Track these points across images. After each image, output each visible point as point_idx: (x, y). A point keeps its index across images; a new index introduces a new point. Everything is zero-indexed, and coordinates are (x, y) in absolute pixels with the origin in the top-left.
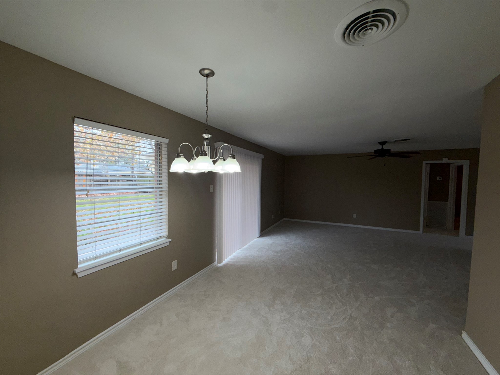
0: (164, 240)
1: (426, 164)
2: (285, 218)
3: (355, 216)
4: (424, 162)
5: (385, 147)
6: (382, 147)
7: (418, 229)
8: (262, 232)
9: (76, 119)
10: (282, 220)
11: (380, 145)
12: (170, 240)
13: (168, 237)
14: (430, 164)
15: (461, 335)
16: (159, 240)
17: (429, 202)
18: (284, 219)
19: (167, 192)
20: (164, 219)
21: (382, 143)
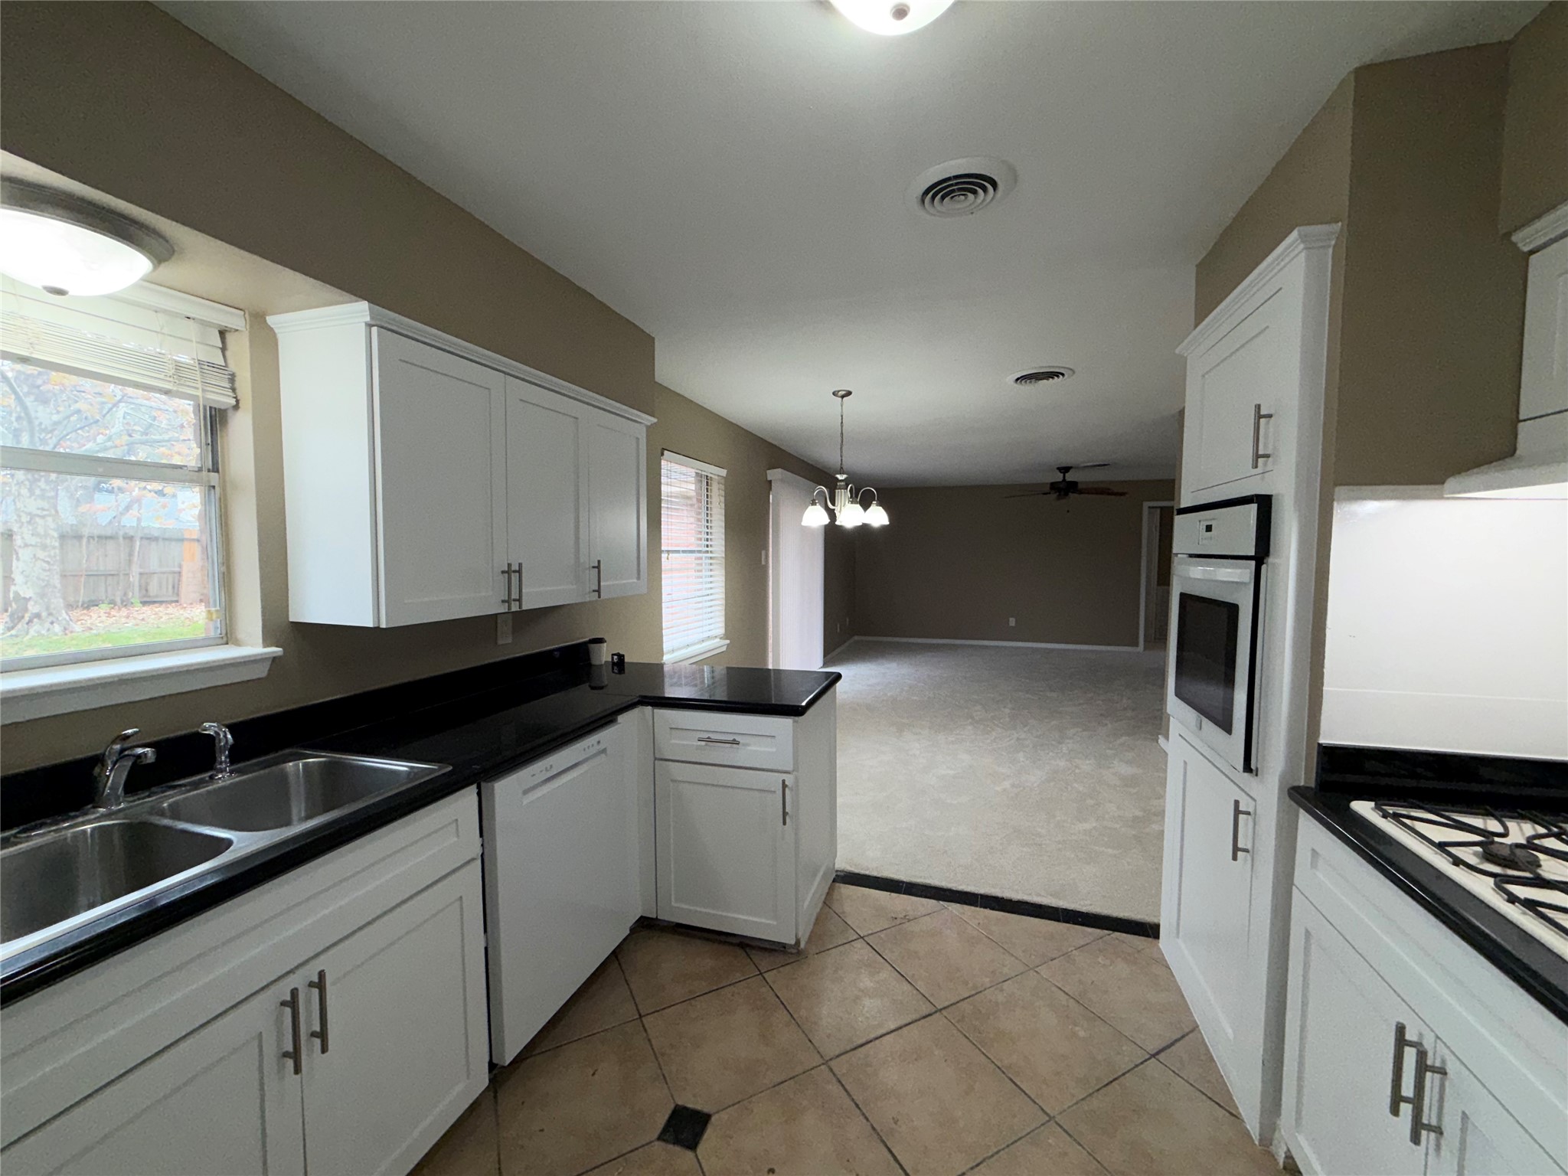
0: (717, 642)
1: (1149, 507)
2: (858, 635)
3: (1012, 622)
4: (1146, 505)
5: (1070, 477)
6: (1064, 477)
7: (1136, 645)
8: (829, 654)
9: (666, 452)
10: (851, 641)
11: (1061, 472)
12: (728, 642)
13: (726, 636)
14: (1162, 508)
15: (1157, 742)
16: (704, 644)
17: (1159, 588)
18: (856, 638)
19: (724, 560)
20: (718, 605)
21: (1065, 470)
